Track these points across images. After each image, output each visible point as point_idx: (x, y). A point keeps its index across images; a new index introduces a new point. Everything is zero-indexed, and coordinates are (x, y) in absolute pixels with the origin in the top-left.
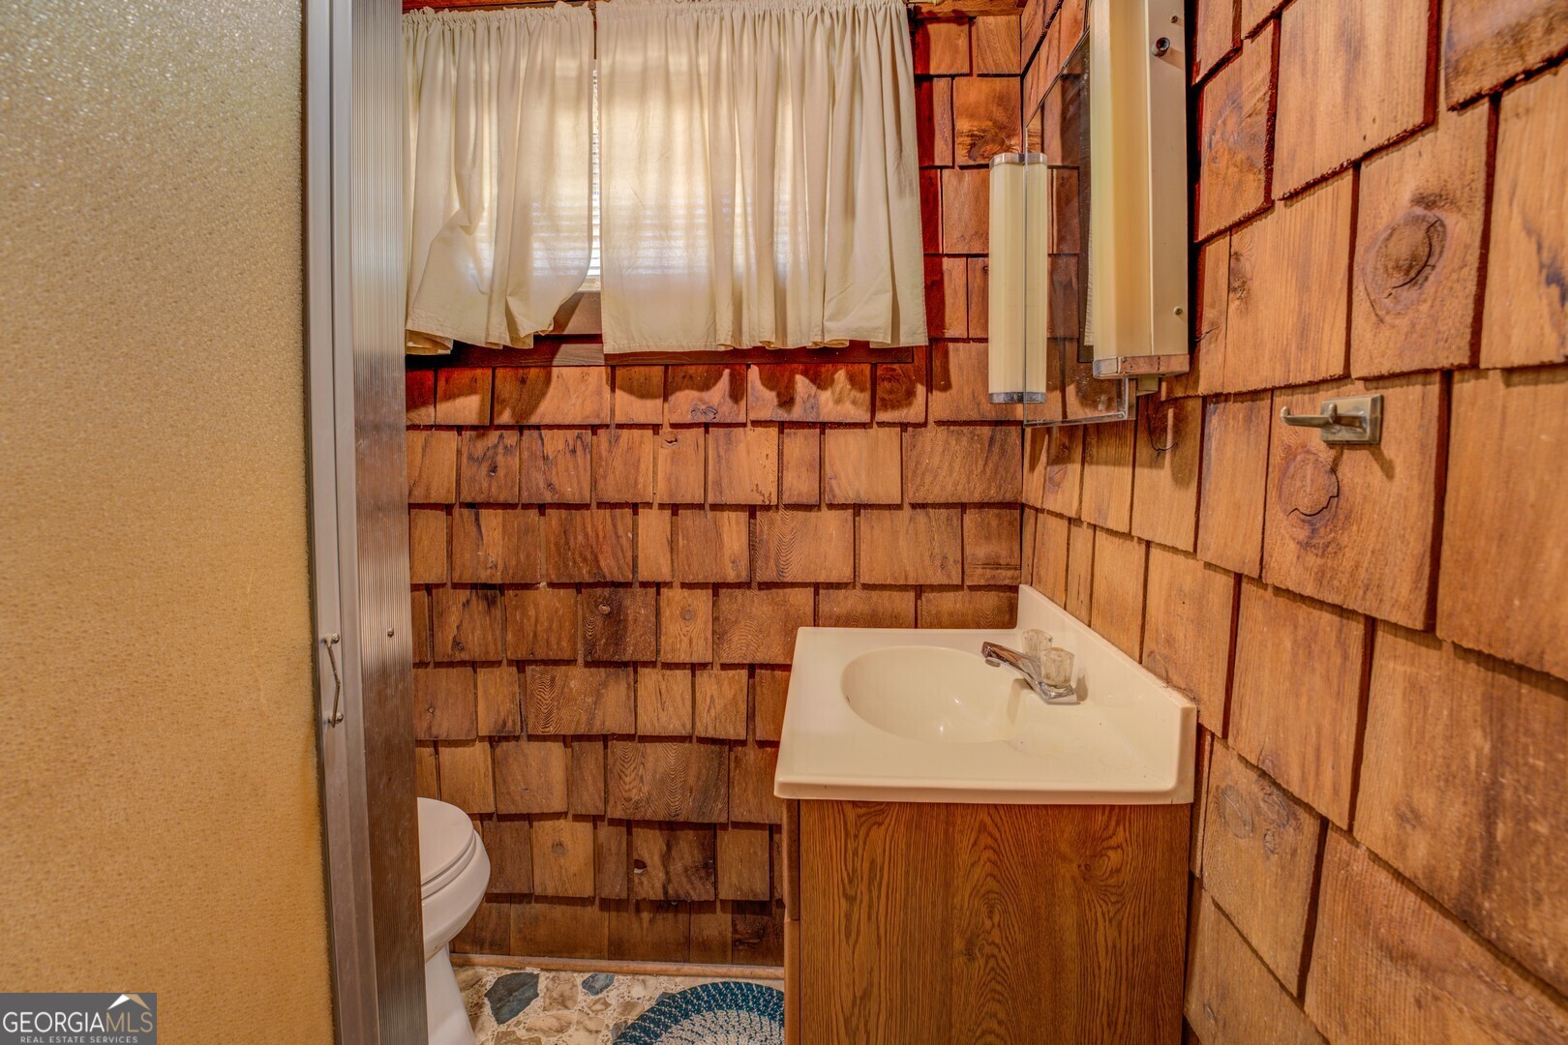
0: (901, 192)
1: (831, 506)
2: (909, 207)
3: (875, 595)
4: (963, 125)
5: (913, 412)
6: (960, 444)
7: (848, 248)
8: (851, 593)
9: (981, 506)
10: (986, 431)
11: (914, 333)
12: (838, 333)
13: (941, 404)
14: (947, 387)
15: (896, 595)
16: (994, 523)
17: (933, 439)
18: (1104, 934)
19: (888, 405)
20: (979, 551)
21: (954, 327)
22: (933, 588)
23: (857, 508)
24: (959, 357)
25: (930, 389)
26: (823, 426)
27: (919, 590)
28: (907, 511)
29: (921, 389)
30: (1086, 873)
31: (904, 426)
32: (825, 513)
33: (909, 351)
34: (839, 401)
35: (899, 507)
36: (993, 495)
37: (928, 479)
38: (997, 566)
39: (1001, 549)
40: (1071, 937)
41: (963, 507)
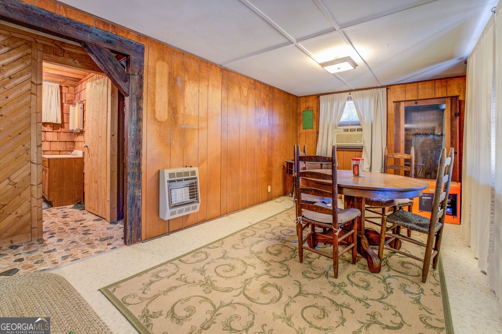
0: (58, 106)
1: (46, 141)
2: (59, 109)
3: (53, 152)
4: (67, 99)
5: (59, 131)
6: (66, 135)
7: (50, 112)
8: (49, 152)
9: (69, 142)
10: (70, 133)
11: (60, 122)
12: (49, 121)
13: (63, 130)
14: (64, 128)
15: (56, 152)
16: (70, 144)
17: (62, 134)
18: (77, 167)
19: (55, 130)
20: (69, 147)
21: (65, 121)
22: (62, 151)
23: (51, 142)
24: (66, 125)
25: (62, 128)
26: (45, 132)
27: (60, 151)
28: (58, 142)
29: (60, 128)
30: (75, 163)
31: (58, 132)
32: (45, 142)
33: (59, 124)
34: (48, 129)
35: (57, 142)
36: (70, 140)
37: (61, 138)
38: (71, 148)
39: (72, 147)
40: (74, 167)
41: (66, 142)
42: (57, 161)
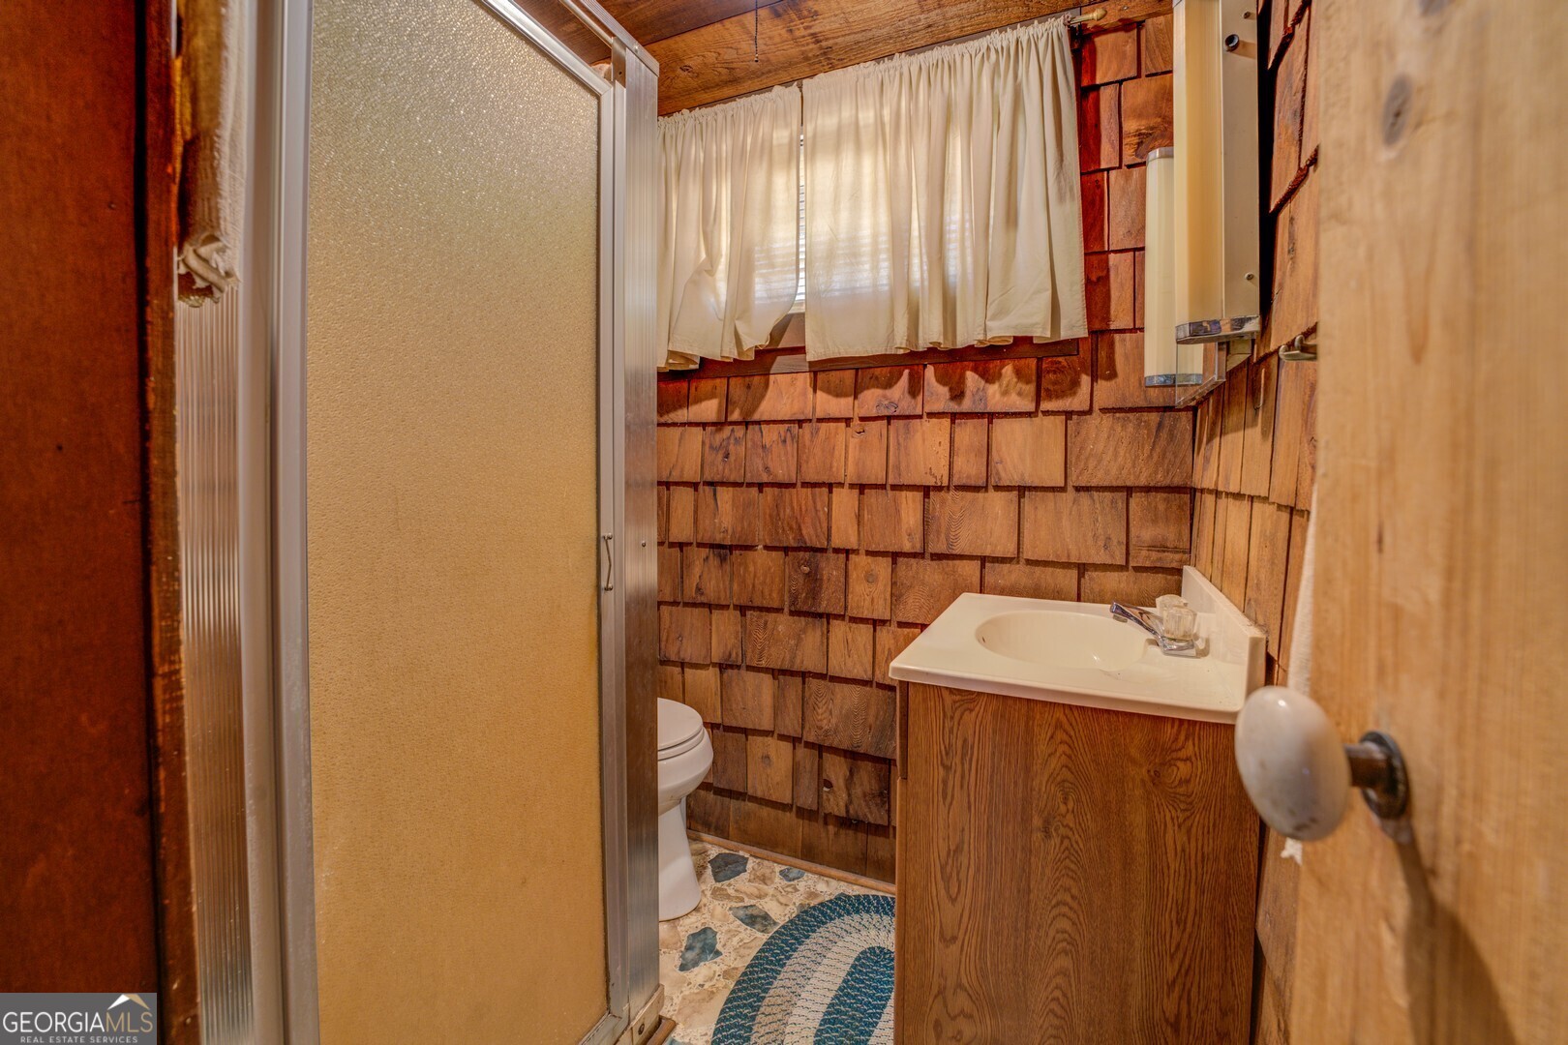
0: (1061, 198)
1: (997, 488)
2: (1069, 215)
3: (1038, 570)
4: (1131, 126)
5: (1078, 401)
6: (1126, 429)
7: (1010, 254)
8: (1014, 567)
9: (1147, 489)
10: (1154, 417)
11: (1074, 324)
12: (1001, 330)
13: (1106, 392)
14: (1113, 375)
15: (1059, 571)
16: (1162, 507)
17: (1099, 432)
19: (1051, 395)
20: (1145, 532)
21: (1120, 319)
22: (1096, 567)
23: (1022, 490)
24: (1122, 345)
25: (1094, 379)
26: (991, 416)
27: (1082, 568)
28: (1071, 494)
29: (1085, 379)
30: (1156, 778)
31: (1068, 414)
32: (992, 494)
33: (1076, 341)
34: (1005, 393)
35: (1063, 489)
36: (1160, 479)
37: (1092, 464)
38: (1163, 548)
39: (1169, 533)
41: (1129, 490)
42: (970, 718)
